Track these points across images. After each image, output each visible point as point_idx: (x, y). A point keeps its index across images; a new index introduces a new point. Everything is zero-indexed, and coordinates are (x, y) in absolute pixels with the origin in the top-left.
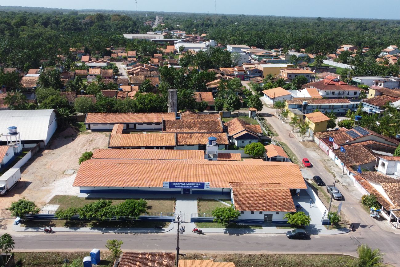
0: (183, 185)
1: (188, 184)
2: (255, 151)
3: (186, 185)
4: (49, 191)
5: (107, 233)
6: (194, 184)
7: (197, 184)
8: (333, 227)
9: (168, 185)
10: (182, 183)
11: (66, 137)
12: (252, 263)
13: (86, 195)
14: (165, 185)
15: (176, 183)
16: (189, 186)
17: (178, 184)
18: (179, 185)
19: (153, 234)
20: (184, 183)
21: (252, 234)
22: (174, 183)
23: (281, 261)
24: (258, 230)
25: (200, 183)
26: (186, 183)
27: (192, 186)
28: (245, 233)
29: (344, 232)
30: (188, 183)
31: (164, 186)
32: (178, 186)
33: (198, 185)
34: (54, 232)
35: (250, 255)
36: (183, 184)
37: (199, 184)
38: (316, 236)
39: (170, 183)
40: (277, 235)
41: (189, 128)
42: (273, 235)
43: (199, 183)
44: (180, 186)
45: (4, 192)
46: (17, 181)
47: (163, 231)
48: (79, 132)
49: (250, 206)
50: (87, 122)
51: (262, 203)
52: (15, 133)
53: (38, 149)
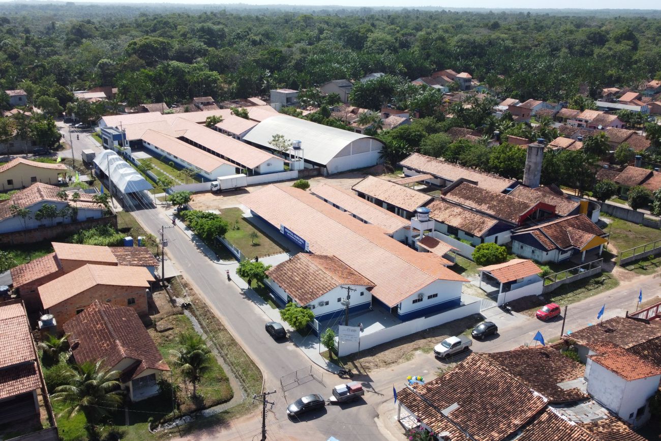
0: (292, 236)
5: (191, 242)
8: (330, 357)
9: (283, 229)
12: (200, 318)
13: (249, 216)
15: (288, 230)
18: (289, 234)
19: (208, 259)
20: (292, 232)
21: (255, 306)
22: (287, 228)
24: (267, 307)
26: (294, 234)
28: (252, 301)
29: (326, 368)
35: (208, 311)
37: (302, 241)
38: (291, 347)
42: (265, 317)
45: (215, 189)
46: (239, 186)
47: (215, 261)
48: (388, 173)
49: (280, 276)
50: (403, 163)
51: (294, 281)
52: (297, 148)
53: (315, 173)
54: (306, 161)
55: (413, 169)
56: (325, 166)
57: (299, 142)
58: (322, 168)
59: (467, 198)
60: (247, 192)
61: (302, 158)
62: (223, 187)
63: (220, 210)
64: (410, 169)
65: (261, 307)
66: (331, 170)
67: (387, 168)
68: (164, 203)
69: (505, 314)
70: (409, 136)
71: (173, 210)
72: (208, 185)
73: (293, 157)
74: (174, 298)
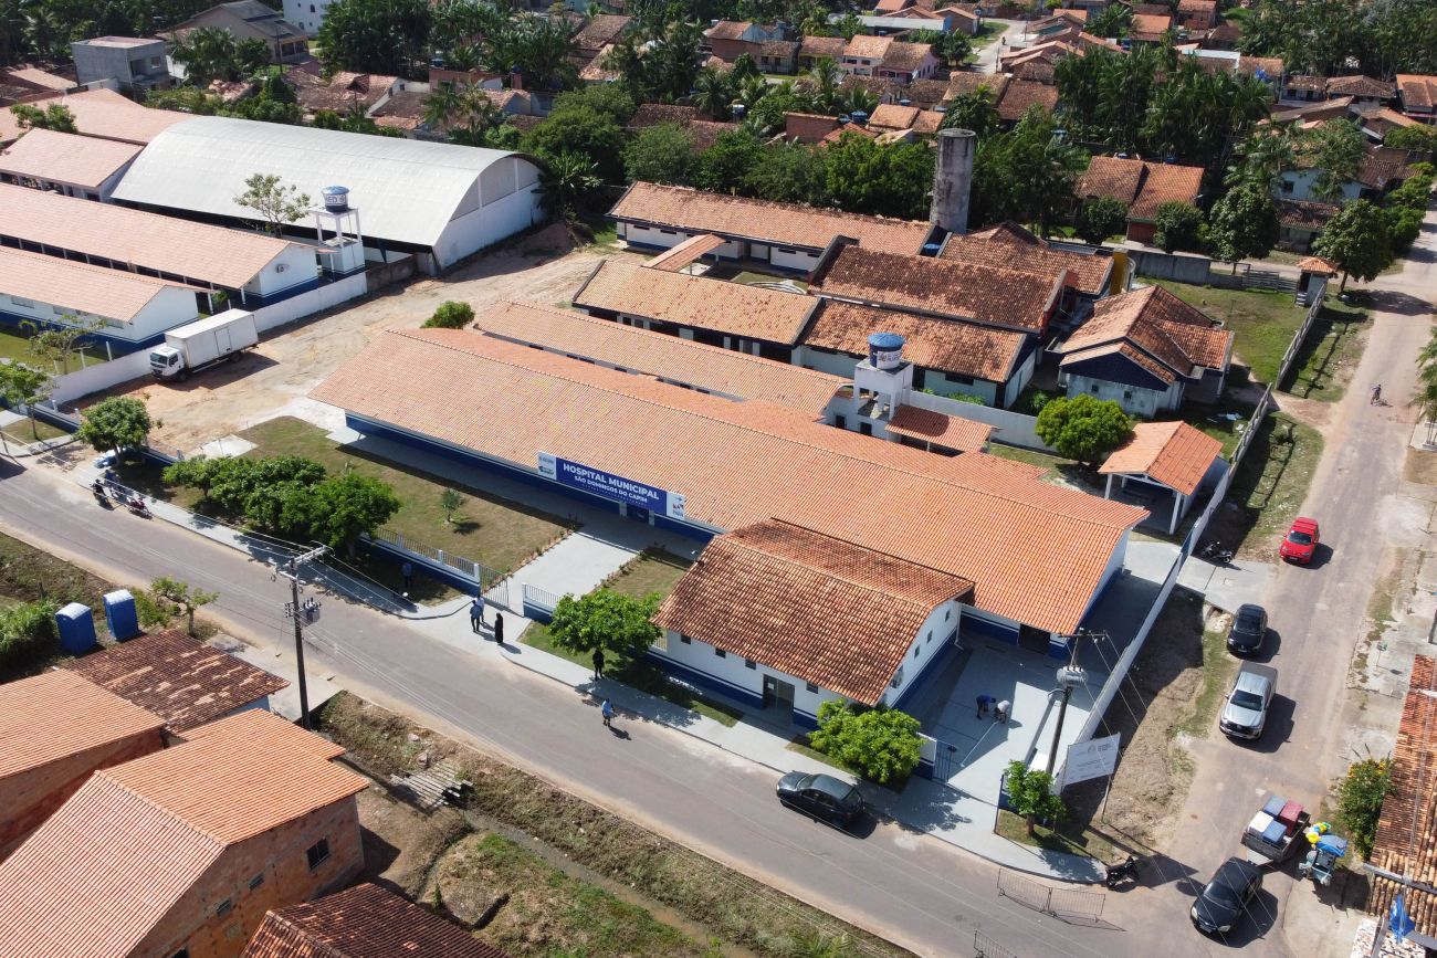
0: (598, 482)
1: (614, 482)
2: (1067, 433)
3: (607, 484)
4: (284, 400)
5: (262, 565)
6: (633, 488)
7: (644, 491)
8: (1033, 834)
9: (553, 467)
10: (597, 472)
11: (526, 254)
12: (542, 828)
13: (351, 436)
14: (547, 466)
15: (577, 466)
16: (618, 489)
17: (584, 472)
18: (585, 477)
19: (372, 610)
20: (601, 473)
21: (669, 731)
22: (571, 464)
23: (644, 863)
24: (706, 724)
25: (653, 490)
26: (607, 476)
27: (628, 492)
28: (647, 719)
29: (1055, 873)
30: (614, 477)
31: (541, 468)
32: (584, 480)
33: (645, 496)
34: (148, 517)
35: (556, 796)
36: (598, 477)
37: (650, 494)
38: (905, 839)
39: (560, 462)
40: (750, 768)
41: (911, 292)
42: (737, 762)
43: (648, 488)
44: (589, 482)
45: (169, 371)
46: (235, 348)
47: (405, 613)
48: (584, 243)
49: (715, 623)
50: (617, 211)
51: (772, 629)
52: (339, 209)
53: (406, 272)
54: (369, 242)
55: (654, 225)
56: (428, 249)
57: (344, 192)
58: (422, 256)
59: (882, 286)
60: (265, 363)
61: (355, 236)
62: (195, 360)
63: (244, 435)
64: (642, 225)
65: (689, 729)
66: (445, 258)
67: (577, 230)
68: (36, 445)
69: (1220, 569)
70: (586, 138)
71: (91, 467)
72: (142, 361)
73: (329, 235)
74: (395, 780)
